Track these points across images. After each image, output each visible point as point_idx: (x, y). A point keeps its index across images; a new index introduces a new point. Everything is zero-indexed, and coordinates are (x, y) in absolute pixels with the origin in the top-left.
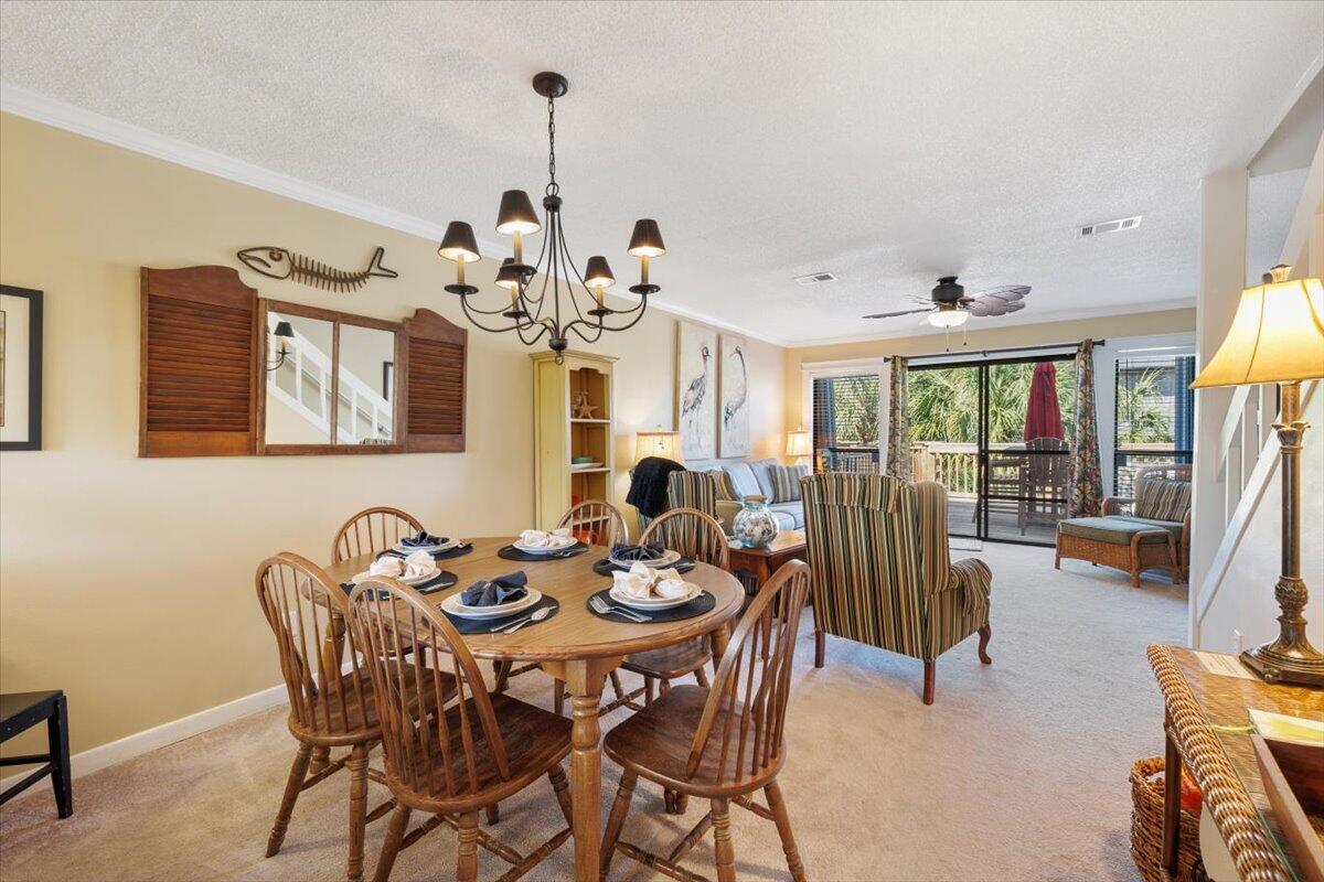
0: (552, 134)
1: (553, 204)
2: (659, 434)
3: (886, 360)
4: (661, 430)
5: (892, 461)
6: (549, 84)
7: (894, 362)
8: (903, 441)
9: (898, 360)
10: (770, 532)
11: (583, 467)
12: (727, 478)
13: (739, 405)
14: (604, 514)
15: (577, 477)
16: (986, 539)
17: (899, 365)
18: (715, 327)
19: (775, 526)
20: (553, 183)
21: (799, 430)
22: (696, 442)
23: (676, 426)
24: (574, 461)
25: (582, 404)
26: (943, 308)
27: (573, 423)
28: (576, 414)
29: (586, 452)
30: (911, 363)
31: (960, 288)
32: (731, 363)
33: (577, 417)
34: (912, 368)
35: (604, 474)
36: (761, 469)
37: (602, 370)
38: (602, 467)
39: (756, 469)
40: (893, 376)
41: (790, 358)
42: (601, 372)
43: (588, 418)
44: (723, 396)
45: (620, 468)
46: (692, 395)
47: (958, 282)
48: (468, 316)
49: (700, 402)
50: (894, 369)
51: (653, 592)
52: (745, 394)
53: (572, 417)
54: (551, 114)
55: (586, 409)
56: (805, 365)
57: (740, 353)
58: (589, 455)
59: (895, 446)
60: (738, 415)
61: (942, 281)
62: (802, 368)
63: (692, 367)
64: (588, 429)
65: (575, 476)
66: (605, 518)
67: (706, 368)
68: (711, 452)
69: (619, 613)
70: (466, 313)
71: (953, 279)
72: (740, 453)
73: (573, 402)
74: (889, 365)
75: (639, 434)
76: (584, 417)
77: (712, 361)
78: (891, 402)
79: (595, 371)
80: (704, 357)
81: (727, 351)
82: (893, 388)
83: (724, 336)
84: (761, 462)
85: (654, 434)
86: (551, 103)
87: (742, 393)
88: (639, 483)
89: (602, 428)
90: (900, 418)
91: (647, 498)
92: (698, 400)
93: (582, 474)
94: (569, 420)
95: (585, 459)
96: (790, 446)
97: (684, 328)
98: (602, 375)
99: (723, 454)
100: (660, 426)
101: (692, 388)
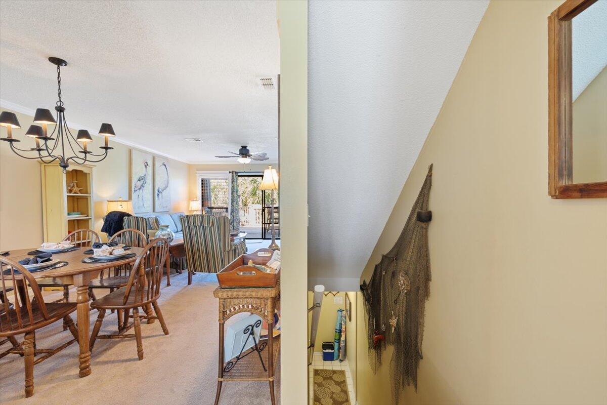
0: (59, 82)
1: (60, 110)
2: (120, 201)
3: (230, 172)
4: (121, 199)
5: (232, 212)
6: (58, 62)
7: (233, 174)
8: (236, 204)
9: (234, 173)
10: (170, 238)
11: (75, 217)
12: (157, 220)
13: (165, 189)
14: (88, 239)
15: (70, 222)
16: (265, 239)
17: (234, 175)
18: (151, 153)
19: (172, 236)
20: (60, 101)
21: (195, 199)
22: (142, 204)
23: (130, 198)
24: (69, 214)
25: (73, 186)
26: (243, 157)
27: (68, 196)
28: (70, 191)
29: (76, 210)
30: (239, 174)
31: (248, 150)
32: (160, 169)
33: (70, 193)
34: (239, 176)
35: (88, 220)
36: (176, 217)
37: (85, 170)
38: (86, 216)
39: (173, 216)
40: (232, 179)
41: (191, 169)
42: (85, 172)
43: (77, 193)
44: (156, 184)
45: (97, 218)
46: (139, 184)
47: (247, 148)
48: (15, 152)
49: (143, 187)
50: (233, 176)
51: (111, 254)
52: (168, 184)
53: (67, 193)
54: (59, 74)
55: (76, 189)
56: (198, 172)
57: (165, 165)
58: (78, 212)
59: (233, 206)
60: (164, 193)
61: (242, 147)
62: (196, 173)
63: (139, 170)
64: (78, 199)
65: (69, 221)
66: (88, 241)
67: (147, 171)
68: (150, 209)
69: (96, 261)
70: (13, 151)
71: (246, 147)
72: (166, 210)
73: (68, 185)
74: (231, 174)
75: (108, 201)
76: (75, 193)
77: (150, 169)
78: (232, 189)
79: (81, 171)
80: (146, 166)
81: (158, 164)
82: (232, 183)
83: (156, 158)
84: (175, 213)
85: (117, 201)
86: (59, 69)
87: (166, 183)
88: (108, 223)
89: (86, 198)
90: (235, 195)
91: (112, 229)
92: (142, 186)
93: (74, 220)
94: (65, 194)
95: (76, 213)
96: (190, 206)
97: (133, 152)
98: (86, 173)
99: (156, 210)
100: (120, 197)
101: (139, 180)
